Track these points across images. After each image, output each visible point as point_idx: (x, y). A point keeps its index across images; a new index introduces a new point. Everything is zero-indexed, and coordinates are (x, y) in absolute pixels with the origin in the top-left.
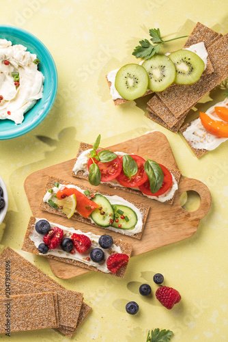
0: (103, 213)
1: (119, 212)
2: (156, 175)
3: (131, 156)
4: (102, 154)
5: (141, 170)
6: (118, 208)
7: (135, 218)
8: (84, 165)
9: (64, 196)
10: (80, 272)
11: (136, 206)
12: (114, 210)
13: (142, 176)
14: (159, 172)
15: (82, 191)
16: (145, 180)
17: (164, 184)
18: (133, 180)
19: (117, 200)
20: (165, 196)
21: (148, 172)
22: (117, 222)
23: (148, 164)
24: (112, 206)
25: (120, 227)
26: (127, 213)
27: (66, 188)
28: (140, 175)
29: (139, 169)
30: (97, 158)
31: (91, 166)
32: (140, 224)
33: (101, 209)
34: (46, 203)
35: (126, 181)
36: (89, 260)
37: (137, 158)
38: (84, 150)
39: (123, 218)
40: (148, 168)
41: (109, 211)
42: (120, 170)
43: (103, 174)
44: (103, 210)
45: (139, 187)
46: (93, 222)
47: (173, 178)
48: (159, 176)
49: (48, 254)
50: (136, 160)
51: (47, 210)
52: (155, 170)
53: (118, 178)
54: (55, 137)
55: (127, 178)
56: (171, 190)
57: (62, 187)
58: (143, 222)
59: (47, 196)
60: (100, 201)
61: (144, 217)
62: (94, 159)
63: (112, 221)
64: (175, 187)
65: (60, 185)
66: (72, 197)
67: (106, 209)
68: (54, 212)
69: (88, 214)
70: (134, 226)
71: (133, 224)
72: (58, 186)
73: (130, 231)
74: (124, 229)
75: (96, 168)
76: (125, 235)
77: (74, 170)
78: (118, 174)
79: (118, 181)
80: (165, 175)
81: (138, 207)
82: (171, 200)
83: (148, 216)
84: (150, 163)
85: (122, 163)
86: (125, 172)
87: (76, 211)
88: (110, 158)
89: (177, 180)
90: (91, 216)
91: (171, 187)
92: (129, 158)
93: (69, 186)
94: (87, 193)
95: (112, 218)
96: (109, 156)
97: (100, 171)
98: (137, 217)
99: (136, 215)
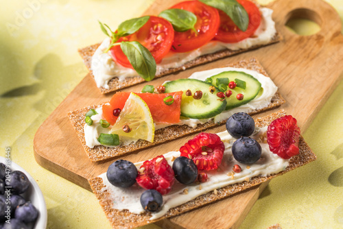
1: (220, 81)
10: (242, 203)
12: (211, 84)
33: (189, 93)
34: (95, 147)
36: (239, 170)
49: (166, 207)
54: (31, 80)
59: (90, 136)
71: (257, 87)
72: (95, 112)
74: (248, 101)
77: (99, 85)
98: (252, 77)
99: (248, 75)
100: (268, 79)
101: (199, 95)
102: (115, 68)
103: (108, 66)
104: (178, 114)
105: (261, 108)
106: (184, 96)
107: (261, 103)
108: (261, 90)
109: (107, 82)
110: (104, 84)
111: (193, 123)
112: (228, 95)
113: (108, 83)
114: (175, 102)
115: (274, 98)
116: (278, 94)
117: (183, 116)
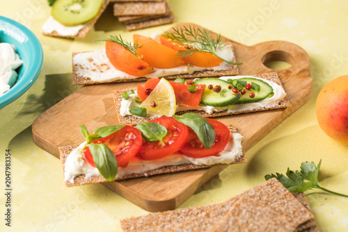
1: (239, 82)
7: (266, 86)
8: (79, 160)
22: (245, 93)
33: (211, 87)
34: (127, 116)
38: (68, 154)
41: (225, 86)
56: (233, 142)
71: (269, 91)
72: (133, 92)
73: (270, 99)
76: (266, 110)
91: (232, 139)
94: (180, 81)
98: (268, 84)
99: (265, 83)
100: (280, 87)
101: (218, 89)
102: (83, 166)
103: (77, 163)
104: (198, 100)
105: (268, 107)
106: (207, 89)
107: (269, 104)
108: (272, 93)
109: (73, 177)
110: (71, 178)
111: (209, 110)
112: (243, 93)
113: (75, 179)
114: (198, 91)
115: (282, 101)
116: (286, 99)
117: (202, 103)
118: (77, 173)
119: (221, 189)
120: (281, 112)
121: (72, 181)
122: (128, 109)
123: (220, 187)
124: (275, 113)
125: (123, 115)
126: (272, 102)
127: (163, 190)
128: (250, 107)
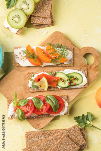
0: (64, 81)
1: (71, 77)
2: (54, 102)
3: (36, 97)
4: (20, 102)
5: (44, 102)
6: (70, 75)
7: (81, 77)
8: (13, 111)
9: (39, 79)
11: (79, 70)
12: (68, 77)
13: (46, 106)
14: (54, 99)
15: (48, 74)
16: (48, 107)
17: (60, 105)
18: (42, 110)
19: (68, 71)
20: (63, 111)
21: (49, 102)
22: (73, 82)
23: (47, 97)
24: (67, 75)
25: (75, 85)
26: (76, 76)
27: (38, 75)
28: (45, 105)
29: (43, 102)
30: (18, 105)
31: (17, 111)
32: (85, 79)
33: (61, 79)
34: (31, 87)
35: (39, 111)
37: (40, 97)
38: (10, 104)
39: (75, 79)
40: (48, 100)
41: (66, 78)
42: (33, 107)
43: (25, 113)
44: (63, 79)
45: (47, 112)
46: (59, 88)
47: (64, 100)
48: (55, 101)
50: (40, 98)
51: (33, 91)
52: (52, 100)
53: (34, 112)
55: (38, 110)
56: (65, 107)
57: (36, 76)
58: (86, 77)
60: (59, 75)
61: (85, 75)
62: (18, 106)
63: (70, 83)
64: (67, 104)
65: (35, 75)
66: (44, 78)
67: (64, 78)
68: (37, 91)
69: (56, 85)
70: (82, 81)
71: (82, 80)
72: (34, 76)
73: (81, 85)
74: (78, 85)
75: (20, 111)
76: (79, 88)
78: (33, 109)
79: (35, 113)
80: (58, 100)
81: (80, 71)
82: (67, 112)
83: (88, 73)
84: (48, 97)
85: (33, 102)
86: (36, 107)
87: (49, 86)
88: (25, 102)
89: (66, 101)
90: (57, 85)
91: (65, 105)
92: (36, 98)
93: (39, 74)
94: (51, 74)
95: (69, 81)
96: (24, 102)
97: (23, 111)
102: (14, 113)
110: (10, 116)
115: (85, 85)
118: (12, 115)
119: (59, 120)
120: (84, 89)
121: (10, 118)
122: (31, 85)
123: (59, 119)
124: (82, 89)
125: (29, 87)
126: (82, 85)
127: (40, 124)
128: (74, 87)
